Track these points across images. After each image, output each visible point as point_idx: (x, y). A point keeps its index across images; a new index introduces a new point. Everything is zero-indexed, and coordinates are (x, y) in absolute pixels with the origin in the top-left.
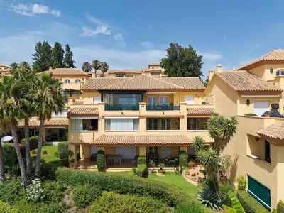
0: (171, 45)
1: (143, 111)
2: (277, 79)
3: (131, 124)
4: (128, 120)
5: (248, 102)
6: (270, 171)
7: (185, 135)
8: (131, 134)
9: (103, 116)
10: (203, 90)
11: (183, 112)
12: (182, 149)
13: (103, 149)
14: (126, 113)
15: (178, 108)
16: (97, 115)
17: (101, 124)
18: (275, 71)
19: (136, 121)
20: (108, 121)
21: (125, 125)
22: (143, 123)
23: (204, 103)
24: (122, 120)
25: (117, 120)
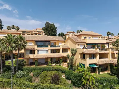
0: (47, 22)
1: (49, 47)
2: (85, 39)
3: (46, 52)
4: (45, 50)
5: (79, 45)
6: (85, 60)
7: (61, 54)
8: (46, 55)
9: (37, 49)
10: (64, 41)
11: (61, 48)
12: (60, 58)
13: (37, 60)
14: (45, 48)
15: (60, 46)
16: (35, 49)
17: (36, 52)
18: (84, 37)
19: (47, 51)
20: (38, 51)
21: (44, 52)
22: (50, 51)
23: (65, 45)
24: (43, 50)
25: (41, 51)
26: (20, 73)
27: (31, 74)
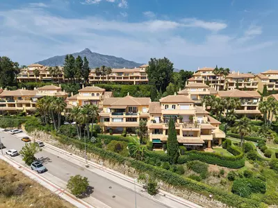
3: (121, 120)
5: (153, 116)
8: (121, 123)
11: (138, 116)
13: (111, 128)
14: (119, 116)
16: (109, 117)
17: (111, 119)
18: (165, 105)
20: (113, 119)
22: (125, 119)
25: (116, 118)
26: (93, 139)
27: (103, 142)
